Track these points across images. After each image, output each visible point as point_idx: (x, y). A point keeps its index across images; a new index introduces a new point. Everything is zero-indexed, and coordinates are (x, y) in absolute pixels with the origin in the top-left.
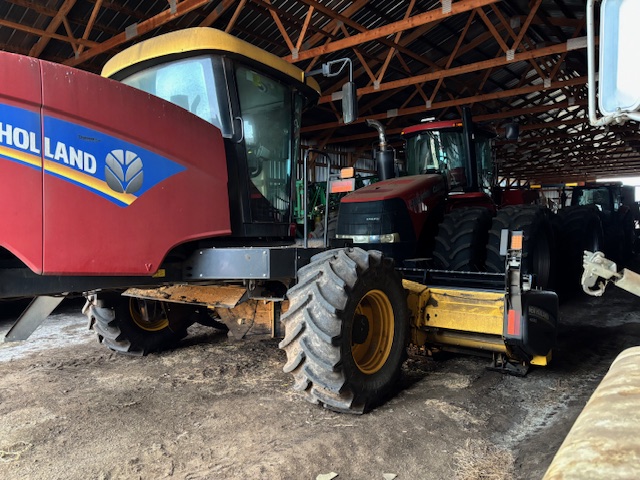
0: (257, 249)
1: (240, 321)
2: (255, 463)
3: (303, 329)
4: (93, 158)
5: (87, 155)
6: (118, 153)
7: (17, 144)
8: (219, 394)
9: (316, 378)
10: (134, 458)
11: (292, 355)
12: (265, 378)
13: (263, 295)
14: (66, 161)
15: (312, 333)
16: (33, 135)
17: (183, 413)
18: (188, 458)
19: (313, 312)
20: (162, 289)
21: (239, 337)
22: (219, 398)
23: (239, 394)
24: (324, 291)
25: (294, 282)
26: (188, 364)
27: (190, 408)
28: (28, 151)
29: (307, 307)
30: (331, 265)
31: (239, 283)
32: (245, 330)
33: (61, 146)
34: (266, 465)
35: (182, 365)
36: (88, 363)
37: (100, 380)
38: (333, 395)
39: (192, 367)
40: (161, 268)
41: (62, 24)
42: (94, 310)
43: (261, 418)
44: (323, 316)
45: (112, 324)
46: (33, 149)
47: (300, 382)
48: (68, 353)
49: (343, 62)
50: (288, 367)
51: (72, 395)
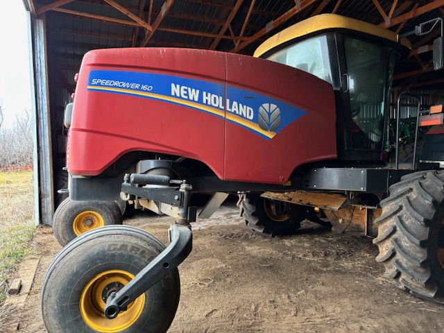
0: (356, 169)
1: (340, 221)
2: (355, 322)
3: (394, 231)
4: (252, 110)
5: (248, 108)
6: (266, 106)
7: (213, 104)
8: (325, 269)
9: (404, 269)
10: (272, 300)
11: (384, 249)
12: (358, 264)
13: (359, 204)
14: (237, 113)
15: (402, 235)
16: (221, 98)
17: (300, 278)
18: (306, 307)
19: (404, 219)
20: (286, 194)
21: (340, 232)
22: (325, 272)
23: (339, 272)
24: (414, 203)
25: (386, 195)
26: (301, 247)
27: (305, 274)
28: (218, 108)
29: (398, 214)
30: (420, 184)
31: (341, 193)
32: (344, 227)
33: (235, 103)
34: (365, 326)
35: (298, 246)
36: (239, 237)
37: (248, 248)
38: (418, 285)
39: (304, 248)
40: (289, 180)
41: (228, 29)
42: (243, 204)
43: (358, 292)
44: (412, 223)
45: (254, 215)
46: (221, 107)
47: (390, 271)
48: (228, 229)
49: (435, 21)
50: (379, 258)
51: (233, 255)
